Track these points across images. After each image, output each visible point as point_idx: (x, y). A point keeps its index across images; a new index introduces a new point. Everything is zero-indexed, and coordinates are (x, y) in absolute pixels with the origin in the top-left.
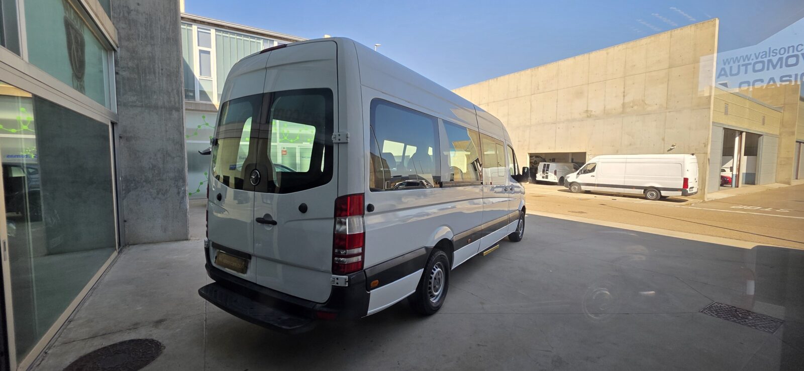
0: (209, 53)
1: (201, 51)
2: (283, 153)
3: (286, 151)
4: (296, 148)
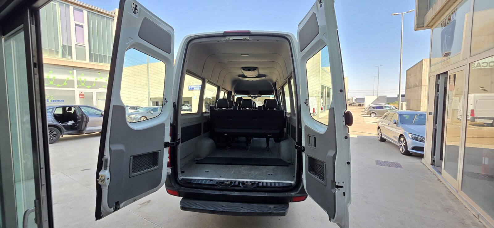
0: (82, 27)
1: (76, 25)
2: (80, 96)
3: (84, 95)
4: (92, 92)
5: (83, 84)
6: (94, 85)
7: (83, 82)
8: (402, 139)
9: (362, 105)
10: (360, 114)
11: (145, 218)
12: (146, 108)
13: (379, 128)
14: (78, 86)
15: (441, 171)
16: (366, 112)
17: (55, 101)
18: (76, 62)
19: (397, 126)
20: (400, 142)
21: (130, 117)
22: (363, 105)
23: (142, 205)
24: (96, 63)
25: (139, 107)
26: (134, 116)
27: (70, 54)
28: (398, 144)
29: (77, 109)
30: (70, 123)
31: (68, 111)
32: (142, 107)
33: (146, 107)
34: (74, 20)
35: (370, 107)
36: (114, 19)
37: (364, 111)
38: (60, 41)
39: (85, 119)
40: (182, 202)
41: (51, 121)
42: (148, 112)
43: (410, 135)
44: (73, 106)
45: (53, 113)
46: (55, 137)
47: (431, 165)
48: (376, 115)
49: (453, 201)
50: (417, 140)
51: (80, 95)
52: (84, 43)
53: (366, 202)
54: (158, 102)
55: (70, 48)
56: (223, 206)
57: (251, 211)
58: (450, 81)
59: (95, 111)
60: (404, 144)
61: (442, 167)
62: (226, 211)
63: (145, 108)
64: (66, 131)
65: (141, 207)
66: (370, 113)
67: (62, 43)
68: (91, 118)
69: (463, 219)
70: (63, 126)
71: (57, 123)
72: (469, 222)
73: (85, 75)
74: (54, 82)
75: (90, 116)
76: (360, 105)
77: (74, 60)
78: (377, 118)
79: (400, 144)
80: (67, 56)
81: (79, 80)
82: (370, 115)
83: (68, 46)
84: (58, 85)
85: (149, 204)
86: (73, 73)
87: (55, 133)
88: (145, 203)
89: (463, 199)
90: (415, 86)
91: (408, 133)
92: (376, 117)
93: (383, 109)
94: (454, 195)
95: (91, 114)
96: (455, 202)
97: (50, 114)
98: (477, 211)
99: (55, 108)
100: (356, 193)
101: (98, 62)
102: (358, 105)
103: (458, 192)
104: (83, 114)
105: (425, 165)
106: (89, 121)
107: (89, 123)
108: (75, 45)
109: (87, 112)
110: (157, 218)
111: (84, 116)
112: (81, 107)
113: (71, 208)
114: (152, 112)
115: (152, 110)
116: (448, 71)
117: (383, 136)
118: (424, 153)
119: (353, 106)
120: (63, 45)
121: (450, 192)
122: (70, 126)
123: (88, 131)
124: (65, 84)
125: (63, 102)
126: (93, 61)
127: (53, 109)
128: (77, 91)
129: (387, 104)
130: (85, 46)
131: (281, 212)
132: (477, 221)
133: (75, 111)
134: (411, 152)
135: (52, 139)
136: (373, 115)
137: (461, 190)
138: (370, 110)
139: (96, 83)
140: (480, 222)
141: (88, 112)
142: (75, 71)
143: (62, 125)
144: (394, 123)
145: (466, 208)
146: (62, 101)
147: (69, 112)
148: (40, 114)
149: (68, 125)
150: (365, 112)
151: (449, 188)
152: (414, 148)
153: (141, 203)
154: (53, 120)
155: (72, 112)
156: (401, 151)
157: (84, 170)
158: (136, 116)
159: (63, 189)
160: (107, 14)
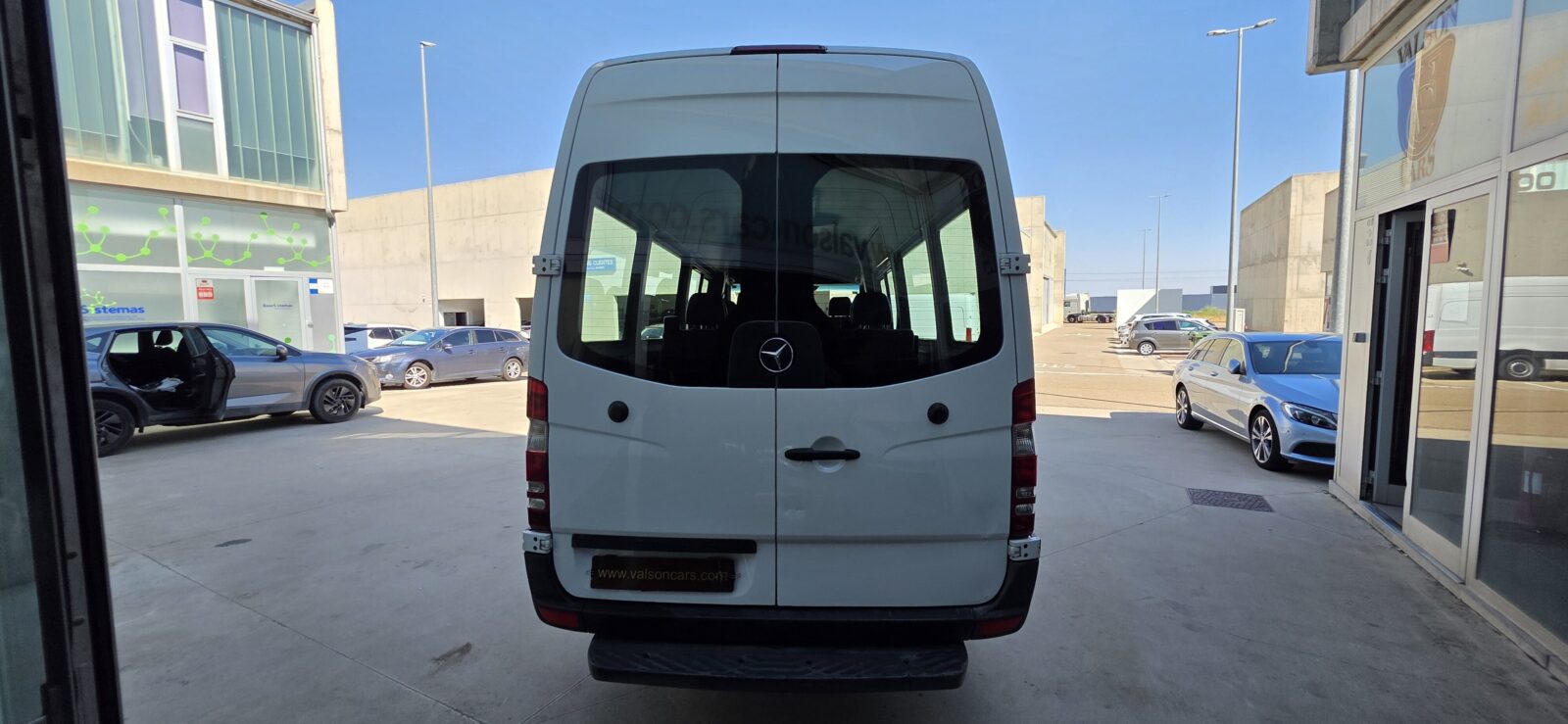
0: (199, 55)
1: (177, 48)
2: (201, 294)
3: (212, 290)
4: (242, 281)
5: (208, 254)
6: (247, 254)
7: (208, 244)
8: (1261, 420)
9: (1107, 319)
10: (1107, 346)
11: (456, 710)
12: (426, 331)
13: (1180, 386)
14: (191, 259)
15: (1402, 521)
16: (1124, 339)
17: (110, 310)
18: (183, 179)
19: (1240, 379)
20: (1254, 430)
21: (376, 364)
22: (1110, 318)
23: (441, 663)
24: (252, 183)
25: (404, 330)
26: (386, 359)
27: (161, 150)
28: (1246, 437)
29: (191, 338)
30: (168, 384)
31: (158, 342)
32: (413, 331)
33: (428, 331)
34: (170, 34)
35: (1137, 323)
36: (310, 33)
37: (1117, 337)
38: (123, 103)
39: (220, 372)
40: (594, 651)
41: (100, 379)
42: (434, 347)
43: (1288, 407)
44: (175, 328)
45: (105, 353)
46: (115, 432)
47: (1362, 498)
48: (1155, 347)
49: (1454, 612)
50: (1310, 423)
51: (198, 290)
52: (207, 113)
53: (1189, 627)
54: (464, 314)
55: (159, 128)
56: (741, 661)
57: (842, 674)
58: (1432, 232)
59: (252, 343)
60: (1269, 434)
61: (1402, 506)
62: (754, 677)
63: (422, 333)
64: (153, 414)
65: (439, 669)
66: (1136, 345)
67: (130, 111)
68: (240, 369)
69: (1501, 672)
70: (143, 395)
71: (120, 386)
72: (1520, 680)
73: (216, 221)
74: (105, 247)
75: (238, 360)
76: (1102, 320)
77: (175, 169)
78: (1158, 356)
79: (1254, 437)
80: (148, 156)
81: (193, 237)
82: (1138, 348)
83: (151, 121)
84: (121, 257)
85: (467, 657)
86: (171, 217)
87: (114, 418)
88: (454, 652)
89: (1485, 606)
90: (1269, 258)
91: (1281, 401)
92: (1154, 356)
93: (1176, 329)
94: (1453, 594)
95: (241, 352)
96: (1461, 616)
97: (96, 355)
98: (1537, 643)
99: (112, 334)
100: (1149, 598)
101: (258, 179)
102: (1097, 319)
103: (1463, 583)
104: (212, 351)
105: (1339, 500)
106: (234, 377)
107: (234, 384)
108: (176, 119)
109: (225, 345)
110: (499, 705)
111: (216, 358)
112: (205, 332)
113: (185, 683)
114: (449, 346)
115: (447, 340)
116: (1425, 201)
117: (1193, 413)
118: (1336, 463)
119: (1081, 322)
120: (131, 117)
121: (1438, 584)
122: (166, 393)
123: (233, 410)
124: (145, 251)
125: (139, 315)
126: (243, 174)
127: (104, 335)
128: (189, 276)
129: (1184, 315)
130: (212, 124)
131: (946, 674)
132: (1544, 676)
133: (183, 344)
134: (1289, 462)
135: (103, 439)
136: (1146, 348)
137: (1477, 578)
138: (1137, 332)
139: (254, 248)
140: (1554, 678)
141: (230, 347)
142: (178, 209)
143: (138, 392)
144: (1232, 370)
145: (1498, 632)
146: (135, 310)
147: (164, 347)
148: (52, 331)
149: (159, 391)
150: (1122, 339)
151: (1430, 570)
152: (1300, 448)
153: (437, 656)
154: (105, 374)
155: (174, 345)
156: (1258, 458)
157: (227, 544)
158: (393, 359)
159: (151, 614)
160: (287, 16)
